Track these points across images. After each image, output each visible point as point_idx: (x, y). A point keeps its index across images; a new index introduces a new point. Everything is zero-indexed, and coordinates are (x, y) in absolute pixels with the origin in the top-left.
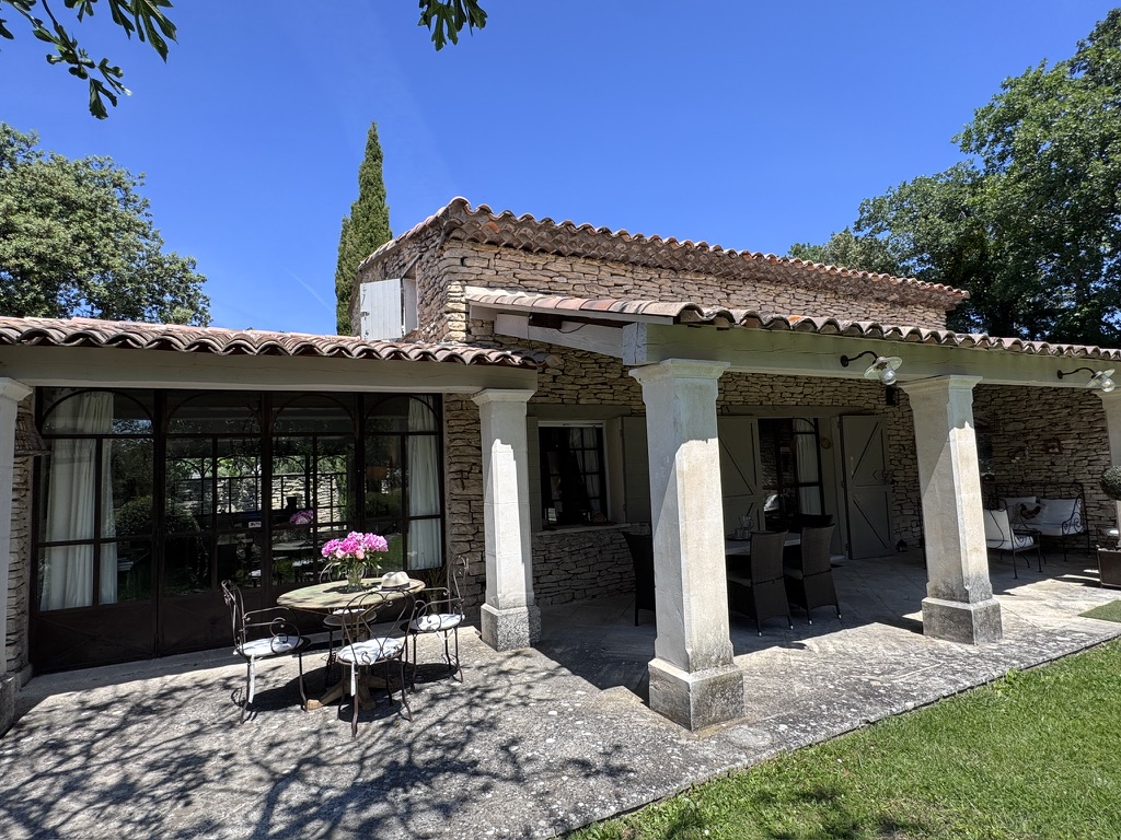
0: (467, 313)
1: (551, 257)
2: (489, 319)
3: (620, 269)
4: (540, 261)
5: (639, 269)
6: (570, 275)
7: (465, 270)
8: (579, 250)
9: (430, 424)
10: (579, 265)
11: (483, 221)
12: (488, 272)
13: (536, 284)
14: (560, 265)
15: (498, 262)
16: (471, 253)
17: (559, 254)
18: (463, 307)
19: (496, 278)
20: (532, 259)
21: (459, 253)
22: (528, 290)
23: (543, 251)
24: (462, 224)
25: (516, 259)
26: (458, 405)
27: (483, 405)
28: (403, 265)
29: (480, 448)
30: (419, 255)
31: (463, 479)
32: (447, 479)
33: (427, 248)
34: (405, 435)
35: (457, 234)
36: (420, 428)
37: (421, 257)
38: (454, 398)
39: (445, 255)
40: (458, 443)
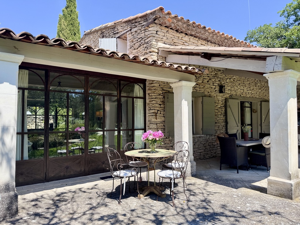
0: (158, 53)
1: (184, 35)
2: (164, 56)
4: (180, 36)
5: (209, 43)
6: (189, 43)
7: (157, 36)
8: (193, 33)
9: (142, 95)
10: (192, 39)
11: (167, 17)
12: (165, 38)
13: (179, 45)
14: (186, 38)
15: (168, 34)
16: (159, 30)
18: (156, 51)
20: (178, 35)
21: (155, 29)
23: (182, 32)
24: (160, 17)
25: (173, 34)
26: (154, 88)
27: (176, 87)
28: (117, 33)
29: (160, 105)
30: (130, 29)
31: (156, 115)
32: (147, 115)
33: (136, 26)
34: (133, 98)
35: (156, 21)
36: (138, 96)
37: (131, 30)
38: (153, 85)
39: (149, 29)
40: (154, 102)
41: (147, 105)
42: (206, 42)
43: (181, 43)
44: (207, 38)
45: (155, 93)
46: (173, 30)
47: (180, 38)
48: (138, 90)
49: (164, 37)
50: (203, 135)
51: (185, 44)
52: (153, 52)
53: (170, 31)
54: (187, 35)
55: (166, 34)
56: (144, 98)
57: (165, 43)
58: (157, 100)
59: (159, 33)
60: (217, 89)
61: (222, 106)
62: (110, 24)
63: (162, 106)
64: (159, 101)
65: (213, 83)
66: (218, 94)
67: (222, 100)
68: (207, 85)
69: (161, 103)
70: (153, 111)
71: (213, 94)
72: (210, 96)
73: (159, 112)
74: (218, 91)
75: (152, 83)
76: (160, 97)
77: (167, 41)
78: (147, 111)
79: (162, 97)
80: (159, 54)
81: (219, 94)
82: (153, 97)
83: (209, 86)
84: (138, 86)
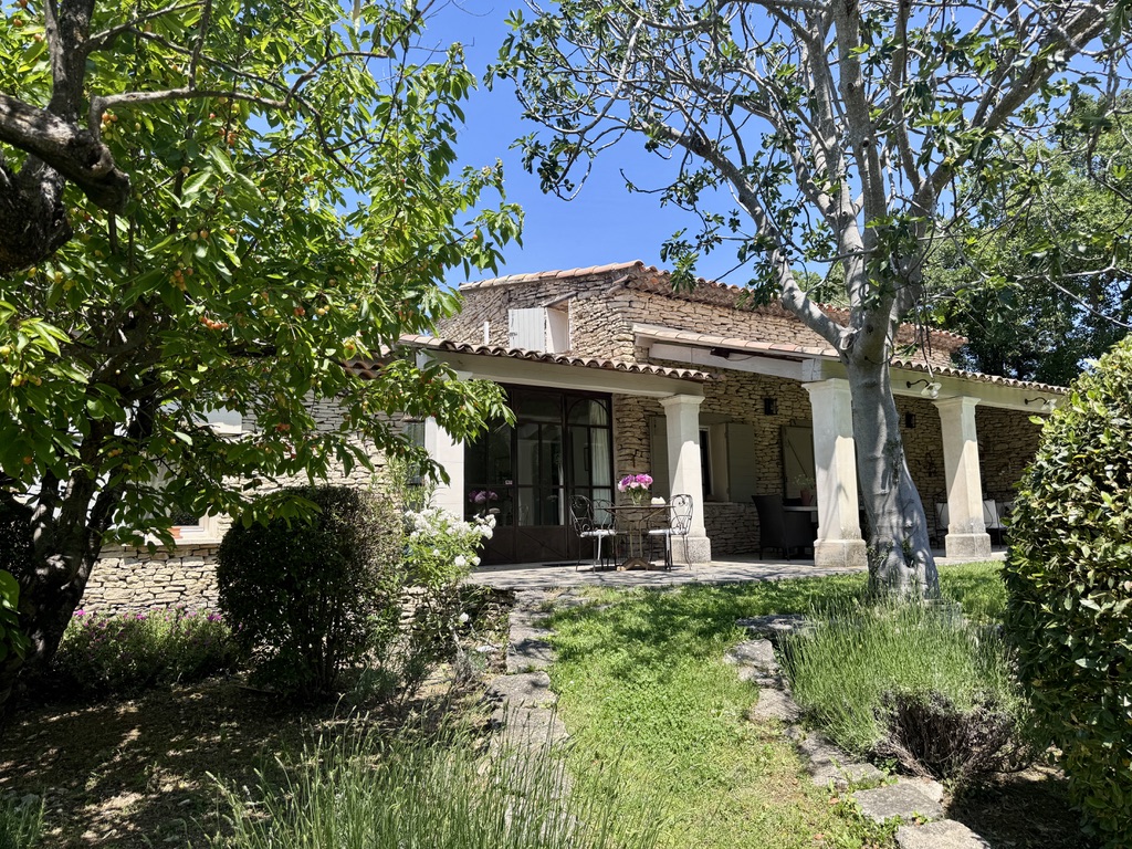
0: (633, 342)
1: (683, 302)
2: (645, 346)
3: (725, 312)
4: (676, 304)
6: (694, 316)
7: (632, 310)
8: (702, 298)
9: (604, 422)
10: (700, 308)
11: (650, 276)
12: (646, 312)
13: (674, 322)
14: (688, 308)
15: (651, 305)
16: (635, 298)
17: (688, 300)
18: (631, 338)
19: (649, 317)
20: (671, 303)
21: (628, 298)
22: (668, 326)
23: (678, 298)
24: (636, 278)
25: (662, 303)
26: (628, 407)
27: (671, 406)
28: (545, 297)
29: (640, 440)
30: (574, 292)
31: (633, 460)
32: (615, 461)
33: (588, 289)
34: (589, 427)
35: (630, 285)
36: (598, 423)
37: (576, 295)
38: (625, 402)
39: (616, 298)
40: (628, 434)
41: (614, 440)
42: (731, 312)
43: (677, 317)
45: (630, 416)
46: (661, 295)
47: (676, 309)
48: (597, 413)
49: (643, 311)
50: (732, 504)
51: (686, 319)
52: (625, 340)
53: (655, 297)
54: (690, 302)
55: (647, 305)
56: (609, 427)
57: (647, 321)
58: (635, 430)
59: (634, 304)
60: (760, 406)
61: (772, 442)
62: (529, 277)
63: (644, 441)
64: (638, 432)
65: (750, 395)
66: (761, 417)
67: (772, 430)
68: (735, 399)
69: (642, 436)
70: (628, 451)
71: (750, 417)
72: (743, 422)
73: (639, 454)
74: (762, 411)
75: (624, 399)
76: (641, 424)
78: (616, 453)
79: (644, 424)
80: (636, 343)
81: (764, 418)
82: (627, 424)
84: (597, 405)
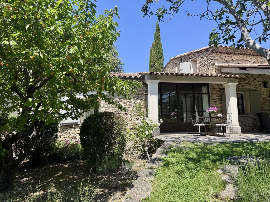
0: (215, 68)
1: (232, 55)
2: (220, 69)
5: (253, 56)
7: (214, 59)
8: (239, 53)
9: (207, 92)
11: (220, 48)
16: (216, 55)
20: (228, 55)
21: (213, 55)
22: (228, 62)
23: (231, 54)
24: (216, 49)
25: (225, 56)
26: (214, 88)
27: (226, 86)
30: (198, 56)
31: (216, 103)
32: (211, 103)
33: (202, 54)
34: (202, 94)
35: (214, 51)
36: (205, 92)
38: (213, 86)
39: (210, 56)
40: (214, 95)
41: (210, 97)
42: (250, 56)
43: (231, 60)
44: (250, 54)
45: (215, 90)
46: (225, 53)
47: (230, 57)
48: (204, 90)
49: (219, 59)
50: (252, 116)
51: (234, 60)
52: (213, 68)
53: (223, 54)
54: (235, 54)
55: (220, 57)
56: (208, 94)
57: (220, 62)
58: (217, 94)
59: (215, 57)
60: (262, 85)
61: (267, 96)
62: (186, 54)
64: (218, 95)
65: (258, 82)
66: (262, 88)
67: (267, 92)
68: (253, 83)
69: (219, 96)
70: (214, 101)
71: (258, 88)
72: (256, 90)
73: (218, 101)
74: (263, 86)
75: (213, 85)
76: (218, 92)
77: (221, 60)
78: (211, 101)
79: (220, 92)
81: (264, 88)
82: (214, 93)
83: (254, 83)
84: (204, 87)
